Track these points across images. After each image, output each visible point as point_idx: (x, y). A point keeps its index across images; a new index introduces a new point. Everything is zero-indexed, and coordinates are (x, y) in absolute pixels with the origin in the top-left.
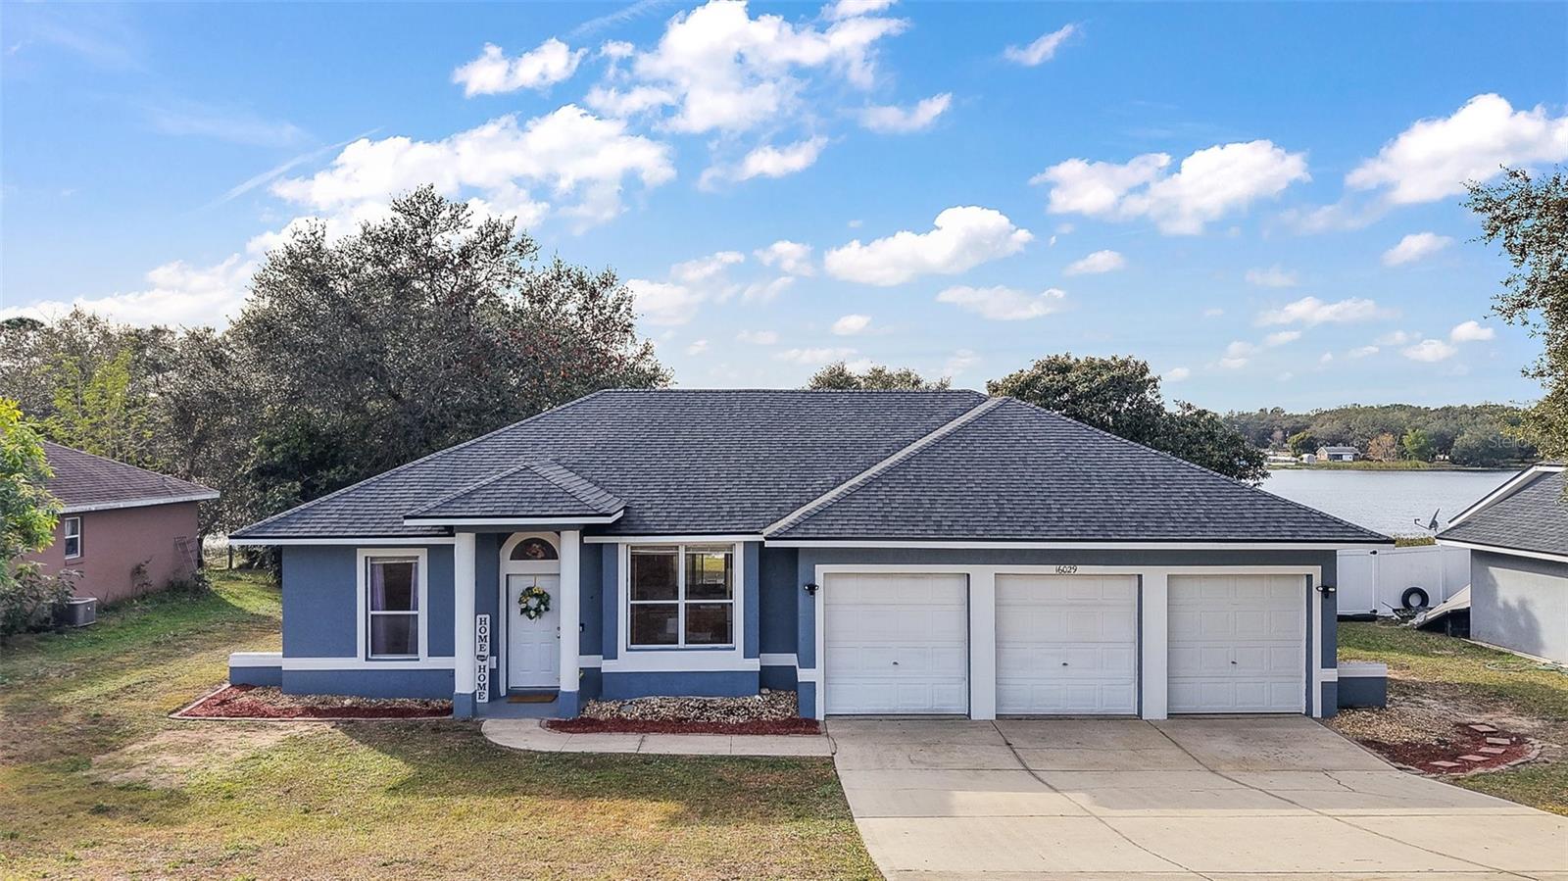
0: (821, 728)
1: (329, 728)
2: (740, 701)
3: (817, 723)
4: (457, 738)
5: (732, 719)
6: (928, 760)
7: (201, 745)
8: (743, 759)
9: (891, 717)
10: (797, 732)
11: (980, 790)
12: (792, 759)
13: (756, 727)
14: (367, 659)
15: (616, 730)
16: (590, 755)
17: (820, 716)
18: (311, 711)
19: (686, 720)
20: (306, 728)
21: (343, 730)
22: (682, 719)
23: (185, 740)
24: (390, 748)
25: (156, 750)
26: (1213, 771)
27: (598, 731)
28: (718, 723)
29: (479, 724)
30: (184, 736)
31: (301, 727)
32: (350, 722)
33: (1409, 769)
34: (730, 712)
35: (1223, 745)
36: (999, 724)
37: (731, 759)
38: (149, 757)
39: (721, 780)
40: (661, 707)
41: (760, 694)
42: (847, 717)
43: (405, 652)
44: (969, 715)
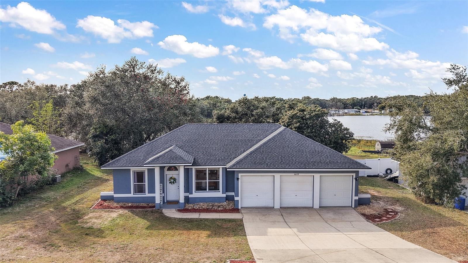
0: (240, 211)
1: (127, 212)
2: (221, 204)
3: (239, 209)
4: (157, 214)
5: (220, 209)
6: (264, 219)
7: (100, 217)
8: (223, 219)
9: (256, 208)
10: (234, 212)
11: (274, 228)
12: (233, 219)
13: (225, 211)
14: (134, 194)
15: (193, 212)
16: (188, 219)
17: (240, 208)
18: (122, 207)
19: (209, 209)
20: (122, 212)
21: (131, 212)
22: (208, 209)
23: (96, 215)
24: (142, 217)
25: (90, 218)
26: (326, 222)
27: (189, 212)
28: (216, 210)
29: (162, 210)
30: (95, 214)
31: (121, 211)
32: (132, 210)
33: (369, 221)
34: (219, 207)
35: (330, 215)
36: (280, 209)
37: (220, 219)
38: (90, 220)
39: (218, 225)
40: (203, 206)
41: (226, 202)
42: (246, 208)
43: (142, 192)
44: (274, 207)
